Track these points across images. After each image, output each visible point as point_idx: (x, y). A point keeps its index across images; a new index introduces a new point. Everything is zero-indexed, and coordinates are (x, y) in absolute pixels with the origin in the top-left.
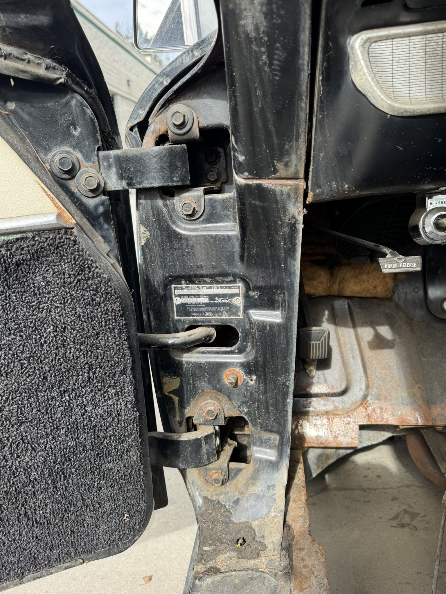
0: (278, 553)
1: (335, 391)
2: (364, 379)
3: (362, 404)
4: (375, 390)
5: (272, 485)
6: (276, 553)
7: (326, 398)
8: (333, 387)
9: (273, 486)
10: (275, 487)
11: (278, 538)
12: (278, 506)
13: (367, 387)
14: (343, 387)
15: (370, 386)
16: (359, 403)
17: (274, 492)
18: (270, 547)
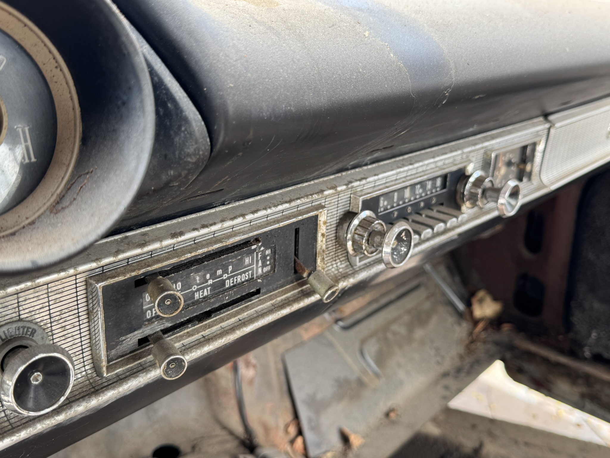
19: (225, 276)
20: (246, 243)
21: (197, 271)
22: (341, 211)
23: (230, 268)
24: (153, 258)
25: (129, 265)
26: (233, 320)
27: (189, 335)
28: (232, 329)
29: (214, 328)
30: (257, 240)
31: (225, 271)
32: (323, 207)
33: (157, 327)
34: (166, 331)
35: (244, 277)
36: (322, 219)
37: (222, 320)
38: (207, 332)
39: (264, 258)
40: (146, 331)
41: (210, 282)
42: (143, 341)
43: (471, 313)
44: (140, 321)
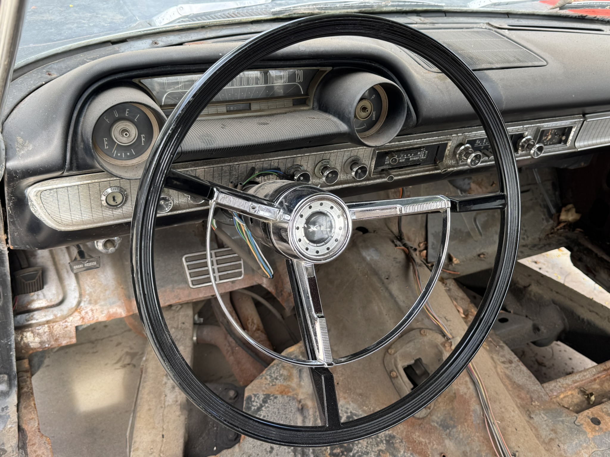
0: (16, 453)
1: (53, 303)
2: (77, 288)
3: (76, 310)
4: (87, 297)
5: (5, 407)
6: (15, 453)
7: (46, 310)
8: (51, 301)
9: (7, 407)
10: (8, 407)
11: (15, 442)
12: (12, 419)
13: (81, 295)
14: (60, 298)
15: (83, 294)
16: (74, 309)
17: (8, 411)
18: (9, 450)
19: (410, 157)
20: (420, 148)
21: (403, 153)
22: (458, 142)
23: (413, 155)
26: (409, 171)
27: (395, 172)
28: (408, 174)
29: (403, 172)
30: (424, 147)
31: (411, 155)
32: (450, 140)
33: (387, 167)
34: (389, 169)
35: (416, 158)
36: (449, 144)
37: (406, 170)
38: (400, 173)
39: (425, 154)
40: (384, 167)
41: (405, 157)
42: (383, 170)
43: (559, 216)
44: (383, 164)
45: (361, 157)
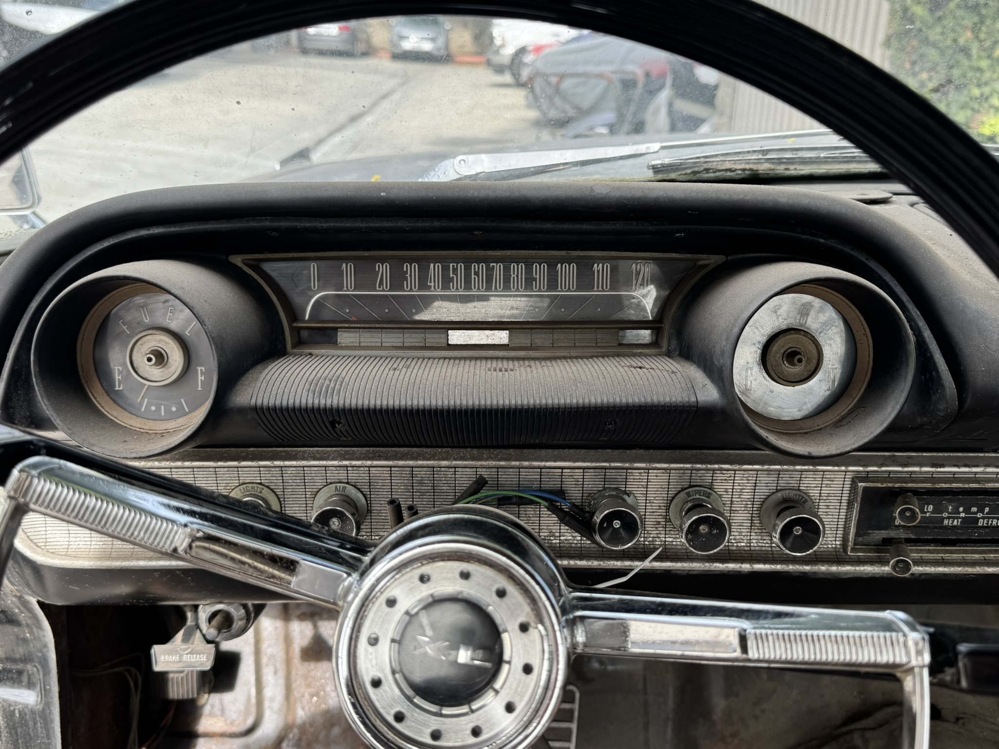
1: (235, 729)
4: (296, 730)
7: (222, 740)
8: (232, 723)
14: (250, 722)
19: (979, 515)
21: (950, 501)
23: (987, 510)
24: (911, 477)
25: (889, 477)
26: (977, 556)
27: (929, 552)
28: (974, 564)
29: (955, 556)
31: (981, 510)
33: (902, 535)
34: (908, 541)
37: (966, 552)
38: (947, 556)
40: (892, 534)
41: (963, 515)
42: (886, 541)
44: (888, 524)
45: (814, 493)
